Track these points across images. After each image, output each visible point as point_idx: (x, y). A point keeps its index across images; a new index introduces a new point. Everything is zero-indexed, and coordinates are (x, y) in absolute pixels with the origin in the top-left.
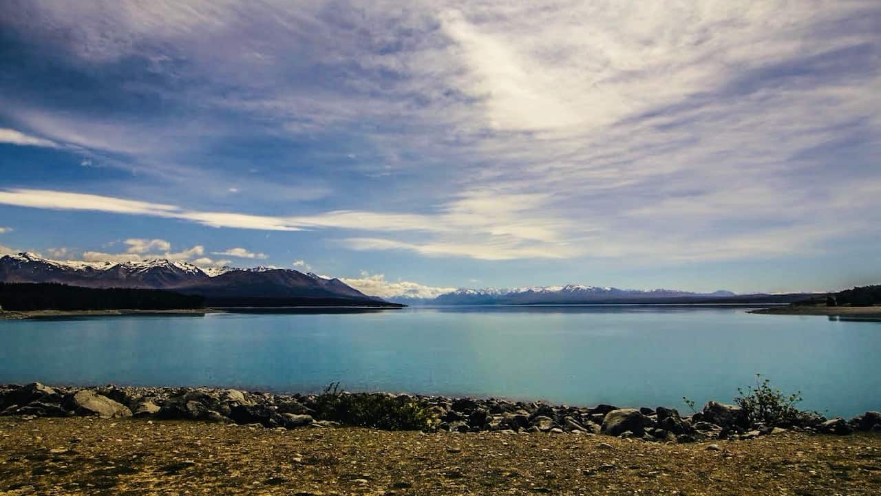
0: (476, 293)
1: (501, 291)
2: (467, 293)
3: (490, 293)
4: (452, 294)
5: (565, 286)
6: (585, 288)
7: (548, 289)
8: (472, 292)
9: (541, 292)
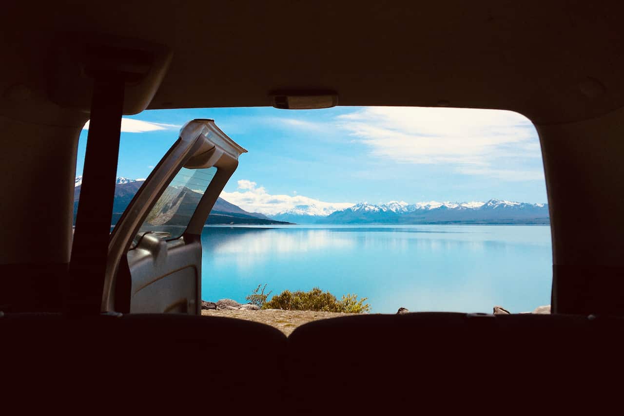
0: (376, 209)
1: (407, 207)
2: (366, 209)
3: (394, 210)
4: (349, 210)
5: (486, 202)
6: (512, 204)
7: (464, 205)
8: (372, 208)
9: (458, 208)
